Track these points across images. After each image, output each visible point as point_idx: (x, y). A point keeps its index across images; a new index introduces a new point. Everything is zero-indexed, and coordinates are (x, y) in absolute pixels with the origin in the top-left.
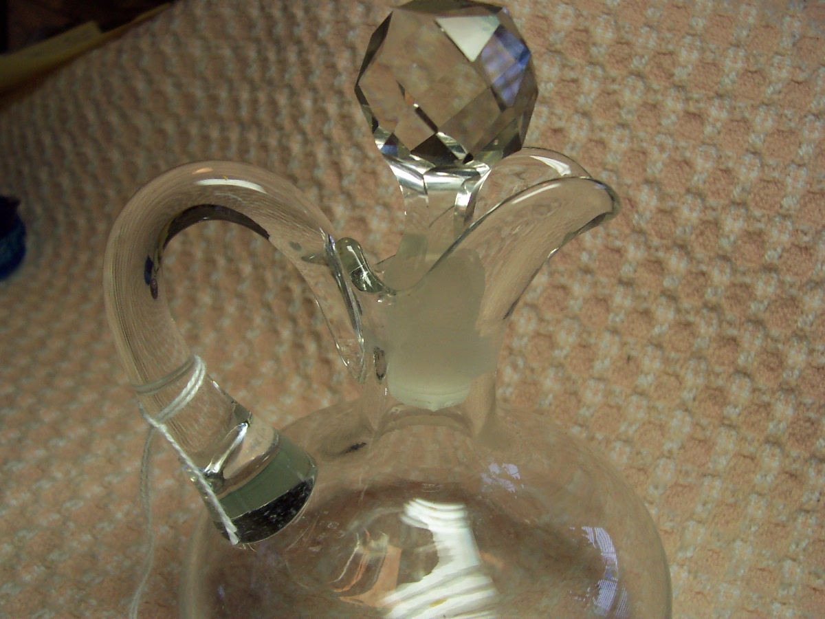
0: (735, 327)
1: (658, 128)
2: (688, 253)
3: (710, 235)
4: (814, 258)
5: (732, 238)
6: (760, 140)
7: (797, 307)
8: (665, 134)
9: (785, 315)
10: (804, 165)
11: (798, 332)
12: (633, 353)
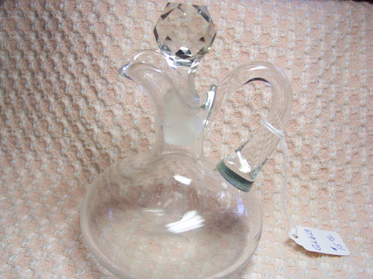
1: (231, 59)
2: (250, 108)
3: (259, 99)
4: (299, 104)
5: (268, 100)
6: (273, 60)
7: (296, 123)
8: (234, 61)
9: (292, 127)
10: (290, 69)
11: (298, 133)
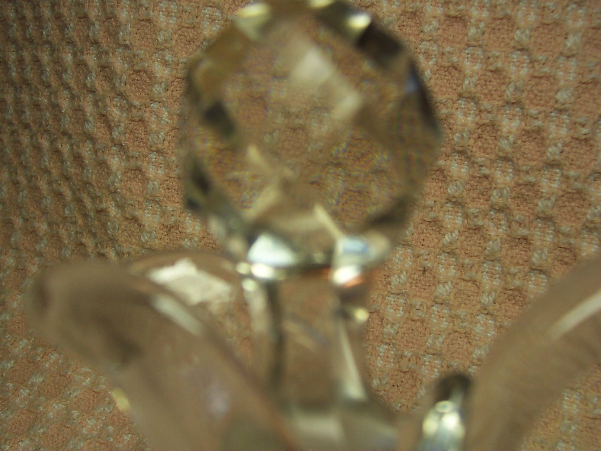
0: (525, 226)
1: (421, 35)
2: (468, 158)
3: (488, 137)
4: (595, 149)
5: (511, 139)
6: (526, 35)
7: (585, 200)
8: (429, 41)
9: (573, 209)
10: (573, 56)
11: (588, 225)
12: (428, 264)
